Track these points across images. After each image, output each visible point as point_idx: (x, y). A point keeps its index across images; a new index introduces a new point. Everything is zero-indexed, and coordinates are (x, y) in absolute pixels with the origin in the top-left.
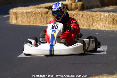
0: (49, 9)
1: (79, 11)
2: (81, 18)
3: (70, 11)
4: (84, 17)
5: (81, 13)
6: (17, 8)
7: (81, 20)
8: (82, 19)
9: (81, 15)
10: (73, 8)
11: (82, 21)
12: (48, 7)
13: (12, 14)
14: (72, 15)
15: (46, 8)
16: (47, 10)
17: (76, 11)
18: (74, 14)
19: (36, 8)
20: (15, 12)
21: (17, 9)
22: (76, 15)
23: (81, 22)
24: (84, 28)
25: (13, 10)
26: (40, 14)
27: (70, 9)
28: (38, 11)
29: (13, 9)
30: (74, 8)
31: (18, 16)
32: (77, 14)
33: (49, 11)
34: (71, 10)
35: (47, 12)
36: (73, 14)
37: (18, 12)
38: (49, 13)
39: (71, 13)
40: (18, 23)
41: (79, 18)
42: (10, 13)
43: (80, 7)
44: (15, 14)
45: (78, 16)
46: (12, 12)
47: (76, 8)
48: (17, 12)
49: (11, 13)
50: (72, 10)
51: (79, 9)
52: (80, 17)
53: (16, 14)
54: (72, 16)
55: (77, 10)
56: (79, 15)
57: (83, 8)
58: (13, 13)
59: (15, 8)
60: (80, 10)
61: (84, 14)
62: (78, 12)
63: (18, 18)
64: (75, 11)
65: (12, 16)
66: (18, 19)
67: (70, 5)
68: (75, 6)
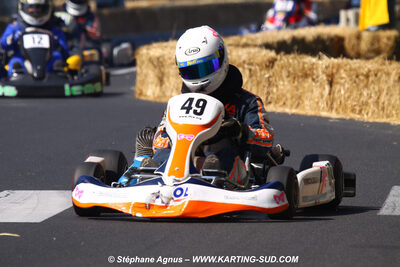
0: (278, 52)
1: (387, 62)
2: (394, 86)
3: (355, 61)
5: (393, 67)
6: (165, 44)
7: (391, 95)
8: (398, 92)
9: (393, 77)
10: (362, 52)
11: (396, 96)
12: (275, 45)
13: (146, 62)
14: (362, 74)
15: (268, 46)
16: (272, 54)
17: (375, 60)
18: (369, 71)
20: (158, 59)
21: (163, 49)
22: (376, 75)
23: (393, 101)
25: (148, 49)
26: (244, 68)
27: (352, 53)
28: (239, 57)
29: (151, 47)
30: (369, 51)
31: (166, 70)
32: (379, 71)
33: (279, 57)
34: (357, 58)
35: (272, 62)
36: (365, 71)
37: (166, 57)
38: (276, 63)
39: (359, 68)
40: (165, 96)
41: (385, 87)
42: (138, 62)
43: (387, 48)
44: (155, 63)
45: (384, 78)
46: (144, 58)
47: (375, 52)
48: (163, 56)
49: (143, 62)
50: (358, 56)
51: (386, 54)
52: (391, 82)
53: (158, 64)
54: (362, 77)
55: (381, 57)
56: (388, 74)
58: (151, 60)
59: (155, 45)
60: (390, 58)
62: (383, 65)
63: (165, 79)
64: (371, 61)
65: (145, 71)
66: (167, 84)
67: (354, 41)
68: (372, 44)
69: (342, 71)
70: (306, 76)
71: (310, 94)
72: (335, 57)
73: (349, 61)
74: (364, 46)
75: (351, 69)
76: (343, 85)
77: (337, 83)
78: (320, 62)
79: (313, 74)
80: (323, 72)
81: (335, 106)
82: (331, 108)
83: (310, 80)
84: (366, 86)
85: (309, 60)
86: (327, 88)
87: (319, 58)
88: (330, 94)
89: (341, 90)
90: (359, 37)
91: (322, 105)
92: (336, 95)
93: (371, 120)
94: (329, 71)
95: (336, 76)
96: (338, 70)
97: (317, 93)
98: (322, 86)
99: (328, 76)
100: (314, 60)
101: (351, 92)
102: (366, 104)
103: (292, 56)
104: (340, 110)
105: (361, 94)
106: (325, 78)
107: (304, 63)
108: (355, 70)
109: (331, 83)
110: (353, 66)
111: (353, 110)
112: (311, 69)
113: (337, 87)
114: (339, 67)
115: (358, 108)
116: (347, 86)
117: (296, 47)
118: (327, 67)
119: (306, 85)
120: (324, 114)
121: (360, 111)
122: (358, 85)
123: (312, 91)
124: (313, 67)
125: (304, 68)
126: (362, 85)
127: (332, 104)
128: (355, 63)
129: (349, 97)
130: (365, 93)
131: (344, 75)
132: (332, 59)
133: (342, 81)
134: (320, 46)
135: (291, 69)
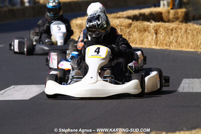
0: (133, 20)
1: (181, 24)
2: (184, 34)
3: (167, 23)
4: (189, 33)
5: (184, 26)
6: (83, 18)
7: (183, 38)
8: (186, 36)
9: (183, 30)
10: (170, 19)
11: (185, 39)
12: (132, 17)
13: (75, 26)
15: (129, 18)
16: (130, 21)
17: (176, 22)
18: (173, 28)
19: (112, 17)
20: (80, 24)
21: (82, 20)
22: (176, 29)
23: (183, 41)
24: (188, 50)
26: (118, 28)
27: (166, 20)
28: (116, 23)
29: (77, 19)
30: (173, 18)
32: (177, 27)
33: (133, 23)
35: (130, 25)
36: (171, 28)
37: (84, 24)
38: (132, 25)
39: (168, 26)
41: (180, 35)
42: (72, 26)
43: (182, 17)
44: (79, 27)
45: (179, 31)
46: (74, 24)
47: (176, 19)
48: (82, 23)
50: (169, 21)
51: (180, 20)
52: (183, 32)
54: (169, 31)
55: (178, 21)
56: (181, 29)
57: (187, 19)
58: (77, 25)
59: (79, 18)
60: (182, 22)
61: (189, 28)
62: (179, 25)
64: (174, 23)
67: (167, 14)
68: (175, 15)
69: (161, 28)
70: (145, 30)
71: (147, 38)
72: (158, 22)
73: (164, 24)
74: (171, 16)
75: (165, 27)
76: (162, 34)
77: (159, 33)
78: (151, 24)
79: (148, 30)
80: (153, 29)
81: (158, 43)
82: (157, 44)
83: (147, 32)
84: (172, 34)
85: (146, 23)
86: (155, 36)
87: (151, 23)
88: (156, 38)
89: (161, 37)
90: (169, 12)
91: (153, 43)
92: (159, 39)
93: (174, 49)
94: (155, 28)
95: (159, 30)
96: (159, 28)
97: (150, 38)
98: (152, 35)
99: (155, 30)
100: (149, 23)
101: (165, 37)
102: (172, 42)
103: (139, 22)
104: (161, 45)
105: (169, 38)
106: (153, 31)
107: (144, 25)
108: (166, 27)
109: (156, 34)
110: (166, 26)
111: (166, 45)
112: (147, 28)
113: (159, 35)
114: (160, 26)
115: (168, 44)
116: (163, 34)
117: (141, 18)
118: (154, 27)
119: (145, 35)
120: (154, 47)
121: (169, 46)
122: (168, 34)
123: (148, 37)
124: (148, 27)
125: (144, 27)
126: (170, 34)
127: (157, 43)
128: (167, 24)
129: (164, 40)
130: (171, 38)
131: (162, 30)
132: (157, 23)
133: (161, 32)
134: (152, 17)
135: (138, 28)
